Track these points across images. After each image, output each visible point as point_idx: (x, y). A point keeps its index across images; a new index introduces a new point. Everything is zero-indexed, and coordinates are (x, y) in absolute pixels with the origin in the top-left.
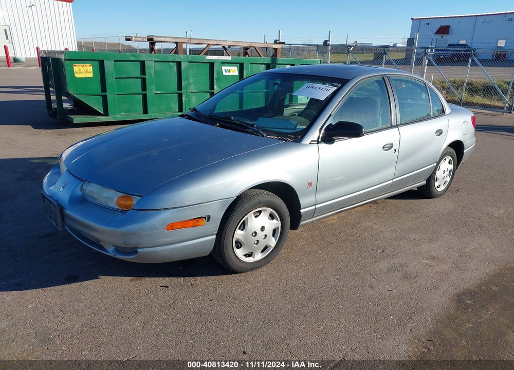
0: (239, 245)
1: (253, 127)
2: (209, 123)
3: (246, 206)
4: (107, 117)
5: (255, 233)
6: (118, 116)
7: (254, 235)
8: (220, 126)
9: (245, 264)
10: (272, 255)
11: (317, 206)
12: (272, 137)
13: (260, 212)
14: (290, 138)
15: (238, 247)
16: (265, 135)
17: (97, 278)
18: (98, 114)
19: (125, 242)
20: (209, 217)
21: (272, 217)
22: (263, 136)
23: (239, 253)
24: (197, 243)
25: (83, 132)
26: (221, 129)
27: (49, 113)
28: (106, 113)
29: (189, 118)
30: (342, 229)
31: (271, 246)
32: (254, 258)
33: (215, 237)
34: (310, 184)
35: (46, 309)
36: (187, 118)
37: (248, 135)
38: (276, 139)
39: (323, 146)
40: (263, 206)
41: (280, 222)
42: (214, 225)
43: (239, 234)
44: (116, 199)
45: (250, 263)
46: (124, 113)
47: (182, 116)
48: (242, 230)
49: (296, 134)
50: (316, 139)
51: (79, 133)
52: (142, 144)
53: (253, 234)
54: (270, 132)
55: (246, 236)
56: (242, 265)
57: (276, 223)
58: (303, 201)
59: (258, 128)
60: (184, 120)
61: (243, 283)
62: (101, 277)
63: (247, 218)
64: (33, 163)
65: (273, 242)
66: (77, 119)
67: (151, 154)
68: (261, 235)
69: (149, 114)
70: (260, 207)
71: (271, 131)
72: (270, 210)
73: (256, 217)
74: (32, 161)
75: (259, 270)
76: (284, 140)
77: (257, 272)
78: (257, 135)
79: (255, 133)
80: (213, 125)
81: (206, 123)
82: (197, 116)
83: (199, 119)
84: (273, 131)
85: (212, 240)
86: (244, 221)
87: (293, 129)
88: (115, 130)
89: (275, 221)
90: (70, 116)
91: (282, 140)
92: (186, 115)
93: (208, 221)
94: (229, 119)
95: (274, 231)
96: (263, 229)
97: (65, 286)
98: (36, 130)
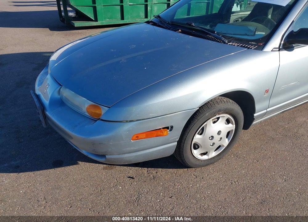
0: (196, 147)
1: (214, 33)
2: (172, 29)
3: (207, 114)
4: (97, 22)
5: (212, 137)
6: (104, 22)
7: (210, 139)
8: (183, 32)
9: (200, 162)
10: (224, 153)
11: (268, 110)
12: (233, 44)
13: (218, 118)
14: (252, 45)
15: (195, 148)
16: (227, 42)
17: (77, 164)
18: (90, 20)
19: (94, 150)
20: (172, 127)
21: (228, 121)
22: (225, 43)
23: (196, 153)
24: (159, 150)
25: (81, 33)
26: (183, 35)
27: (60, 20)
28: (96, 20)
29: (154, 24)
30: (280, 124)
31: (224, 146)
32: (208, 156)
33: (176, 143)
34: (267, 91)
35: (33, 195)
36: (152, 25)
37: (210, 41)
38: (238, 46)
39: (284, 53)
40: (222, 113)
41: (234, 125)
42: (176, 134)
43: (197, 138)
44: (86, 106)
45: (205, 160)
46: (108, 20)
47: (148, 22)
48: (201, 134)
49: (258, 41)
50: (278, 47)
51: (79, 33)
52: (113, 50)
53: (210, 137)
54: (231, 39)
55: (203, 140)
56: (197, 163)
57: (232, 127)
58: (257, 107)
59: (218, 34)
60: (150, 26)
61: (198, 179)
62: (80, 162)
63: (206, 124)
64: (46, 56)
65: (226, 142)
66: (77, 24)
67: (120, 61)
68: (217, 138)
69: (125, 20)
70: (219, 114)
71: (232, 37)
72: (228, 116)
73: (214, 122)
74: (45, 54)
75: (212, 166)
76: (246, 47)
77: (210, 168)
78: (218, 42)
79: (216, 39)
80: (175, 31)
81: (169, 29)
82: (160, 22)
83: (163, 26)
84: (234, 38)
85: (173, 146)
86: (203, 127)
87: (252, 35)
88: (102, 32)
89: (230, 125)
90: (73, 22)
91: (244, 47)
92: (151, 22)
93: (170, 130)
94: (190, 25)
95: (228, 133)
96: (219, 133)
97: (52, 171)
98: (52, 32)
